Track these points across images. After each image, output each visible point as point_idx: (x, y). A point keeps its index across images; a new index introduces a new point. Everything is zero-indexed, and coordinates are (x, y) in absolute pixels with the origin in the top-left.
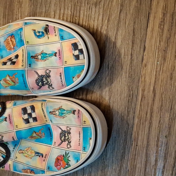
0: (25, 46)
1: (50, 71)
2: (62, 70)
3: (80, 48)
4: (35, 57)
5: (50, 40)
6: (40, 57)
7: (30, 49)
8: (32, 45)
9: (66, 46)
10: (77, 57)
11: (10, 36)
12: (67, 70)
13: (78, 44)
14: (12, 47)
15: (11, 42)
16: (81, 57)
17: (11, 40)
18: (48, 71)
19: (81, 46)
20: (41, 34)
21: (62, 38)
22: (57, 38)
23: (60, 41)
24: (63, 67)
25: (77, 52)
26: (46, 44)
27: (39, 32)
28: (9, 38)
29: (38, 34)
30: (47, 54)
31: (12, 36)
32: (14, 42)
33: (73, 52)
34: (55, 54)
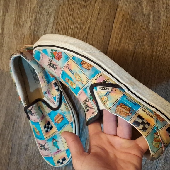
0: (58, 132)
2: (50, 156)
3: (64, 162)
4: (53, 139)
5: (65, 144)
6: (54, 141)
7: (58, 135)
9: (63, 154)
10: (59, 162)
11: (63, 116)
12: (51, 158)
13: (65, 161)
14: (57, 121)
15: (59, 118)
16: (59, 164)
17: (60, 118)
18: (48, 149)
21: (67, 151)
22: (66, 148)
23: (65, 150)
24: (52, 156)
25: (61, 161)
26: (62, 142)
28: (61, 116)
30: (57, 144)
31: (63, 118)
32: (60, 122)
33: (61, 159)
34: (58, 149)
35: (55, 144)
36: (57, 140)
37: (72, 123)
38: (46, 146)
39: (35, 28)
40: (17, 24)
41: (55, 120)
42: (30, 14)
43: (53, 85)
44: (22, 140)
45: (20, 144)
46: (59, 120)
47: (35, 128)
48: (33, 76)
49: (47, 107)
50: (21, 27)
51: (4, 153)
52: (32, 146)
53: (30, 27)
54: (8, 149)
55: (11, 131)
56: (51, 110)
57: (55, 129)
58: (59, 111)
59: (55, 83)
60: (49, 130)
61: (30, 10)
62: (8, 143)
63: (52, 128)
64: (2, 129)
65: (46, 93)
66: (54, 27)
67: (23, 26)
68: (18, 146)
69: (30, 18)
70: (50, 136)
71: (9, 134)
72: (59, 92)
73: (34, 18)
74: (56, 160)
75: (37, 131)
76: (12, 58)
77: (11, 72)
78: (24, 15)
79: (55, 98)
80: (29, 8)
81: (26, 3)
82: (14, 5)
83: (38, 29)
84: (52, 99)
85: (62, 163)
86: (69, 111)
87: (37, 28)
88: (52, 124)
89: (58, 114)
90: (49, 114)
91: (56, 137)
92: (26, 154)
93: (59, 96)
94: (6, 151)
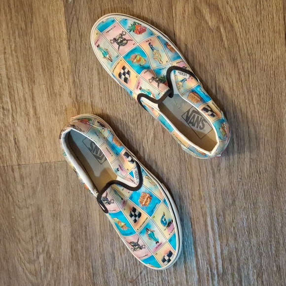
0: (151, 218)
1: (145, 248)
2: (150, 255)
3: (170, 258)
4: (147, 229)
5: (164, 232)
6: (149, 232)
7: (151, 223)
8: (154, 222)
9: (167, 247)
10: (164, 260)
11: (150, 194)
12: (152, 258)
13: (172, 256)
14: (143, 204)
15: (146, 199)
16: (166, 262)
17: (147, 199)
18: (144, 246)
19: (173, 258)
20: (165, 222)
21: (170, 241)
22: (168, 237)
23: (167, 241)
24: (153, 254)
25: (167, 258)
26: (161, 231)
27: (165, 220)
28: (148, 195)
29: (163, 220)
30: (154, 235)
31: (151, 197)
32: (148, 203)
33: (166, 255)
34: (157, 242)
35: (152, 236)
36: (152, 229)
37: (165, 201)
38: (140, 243)
39: (76, 93)
40: (51, 96)
41: (141, 202)
42: (64, 76)
43: (124, 157)
44: (103, 250)
45: (103, 257)
46: (146, 202)
47: (119, 222)
48: (93, 155)
49: (125, 189)
50: (58, 97)
51: (83, 278)
52: (119, 254)
53: (70, 94)
54: (88, 270)
55: (84, 242)
56: (131, 192)
57: (145, 215)
58: (143, 189)
59: (126, 152)
60: (137, 218)
61: (64, 72)
62: (86, 260)
63: (140, 215)
64: (72, 243)
65: (118, 171)
66: (102, 83)
67: (60, 95)
68: (100, 261)
69: (67, 81)
70: (141, 226)
71: (82, 248)
72: (135, 163)
73: (71, 80)
74: (159, 258)
75: (123, 224)
76: (63, 136)
77: (66, 155)
78: (57, 81)
79: (131, 173)
80: (62, 70)
81: (55, 65)
82: (41, 73)
83: (81, 93)
84: (129, 176)
85: (169, 260)
86: (155, 185)
87: (78, 92)
88: (139, 209)
89: (142, 194)
90: (131, 198)
91: (150, 226)
92: (114, 269)
93: (136, 169)
94: (86, 274)
